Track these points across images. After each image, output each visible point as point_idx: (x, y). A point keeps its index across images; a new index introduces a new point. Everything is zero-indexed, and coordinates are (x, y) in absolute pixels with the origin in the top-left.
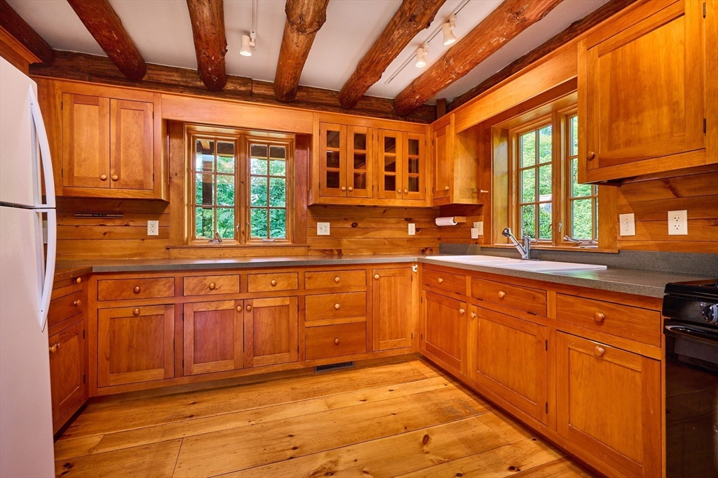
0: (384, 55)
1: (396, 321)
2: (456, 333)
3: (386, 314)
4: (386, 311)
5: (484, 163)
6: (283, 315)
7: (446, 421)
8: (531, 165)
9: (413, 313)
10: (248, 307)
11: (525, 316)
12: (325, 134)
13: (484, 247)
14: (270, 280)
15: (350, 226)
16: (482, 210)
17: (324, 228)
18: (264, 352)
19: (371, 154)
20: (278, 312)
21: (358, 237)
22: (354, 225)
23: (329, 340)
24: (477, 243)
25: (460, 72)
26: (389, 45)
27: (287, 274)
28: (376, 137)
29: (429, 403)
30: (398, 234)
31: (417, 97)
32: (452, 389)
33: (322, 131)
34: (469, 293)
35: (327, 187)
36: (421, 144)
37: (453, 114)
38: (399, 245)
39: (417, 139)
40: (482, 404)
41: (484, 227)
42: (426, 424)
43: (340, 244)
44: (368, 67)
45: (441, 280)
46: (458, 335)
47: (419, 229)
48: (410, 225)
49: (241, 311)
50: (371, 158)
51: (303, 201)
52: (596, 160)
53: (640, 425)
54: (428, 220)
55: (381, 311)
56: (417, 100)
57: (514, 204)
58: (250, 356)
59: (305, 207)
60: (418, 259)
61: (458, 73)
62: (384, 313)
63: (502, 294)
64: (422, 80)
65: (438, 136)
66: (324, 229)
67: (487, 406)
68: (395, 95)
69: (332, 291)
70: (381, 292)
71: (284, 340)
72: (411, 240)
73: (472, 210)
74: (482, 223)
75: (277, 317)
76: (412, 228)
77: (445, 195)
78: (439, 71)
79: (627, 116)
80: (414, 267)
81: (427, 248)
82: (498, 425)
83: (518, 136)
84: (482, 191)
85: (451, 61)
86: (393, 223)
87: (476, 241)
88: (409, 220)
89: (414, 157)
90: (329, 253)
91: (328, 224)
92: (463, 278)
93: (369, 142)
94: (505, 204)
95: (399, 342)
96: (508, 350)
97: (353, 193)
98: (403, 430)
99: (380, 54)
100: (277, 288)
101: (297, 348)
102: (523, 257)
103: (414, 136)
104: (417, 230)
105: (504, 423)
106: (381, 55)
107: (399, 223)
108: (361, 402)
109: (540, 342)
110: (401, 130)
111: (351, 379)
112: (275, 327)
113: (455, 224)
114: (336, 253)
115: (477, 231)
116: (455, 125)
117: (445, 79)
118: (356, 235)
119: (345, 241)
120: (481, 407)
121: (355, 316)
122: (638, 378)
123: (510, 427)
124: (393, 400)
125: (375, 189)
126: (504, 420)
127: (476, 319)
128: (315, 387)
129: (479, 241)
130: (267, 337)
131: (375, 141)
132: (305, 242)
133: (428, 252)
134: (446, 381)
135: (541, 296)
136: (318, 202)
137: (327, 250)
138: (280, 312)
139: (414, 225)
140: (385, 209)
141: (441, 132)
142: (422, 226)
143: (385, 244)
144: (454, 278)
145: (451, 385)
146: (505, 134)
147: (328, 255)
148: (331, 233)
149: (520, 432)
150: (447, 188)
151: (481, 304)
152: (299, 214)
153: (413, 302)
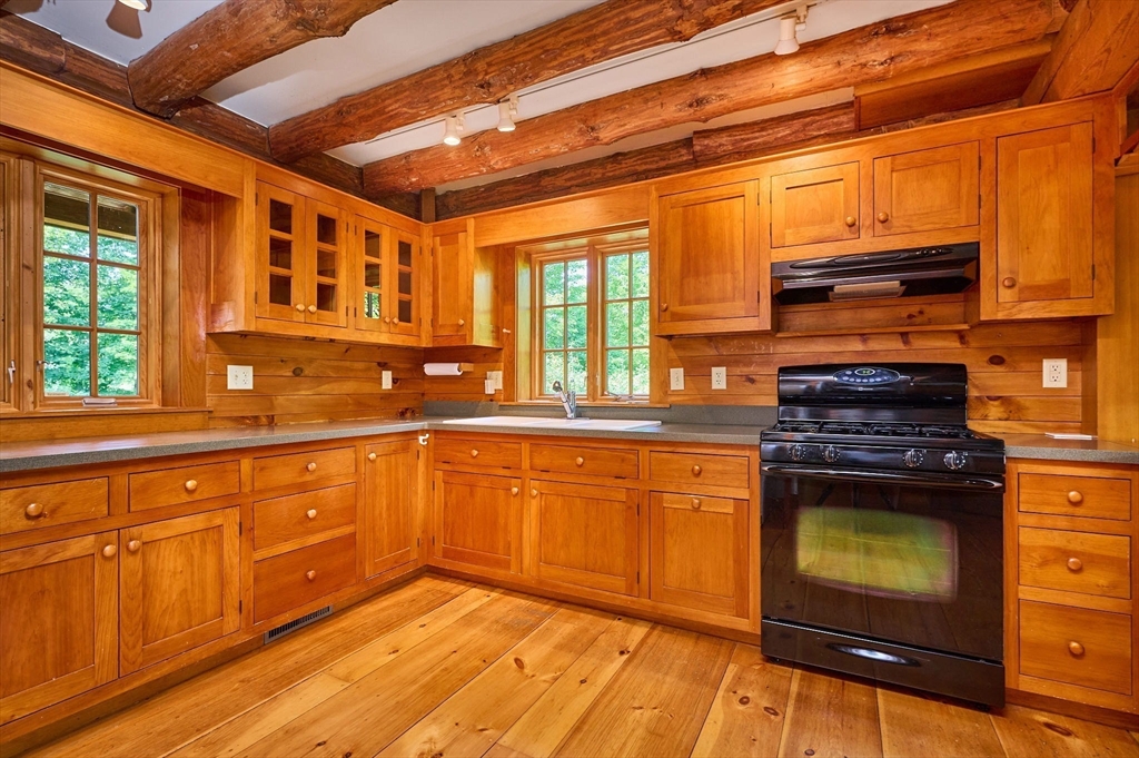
0: (410, 111)
1: (398, 522)
2: (501, 521)
3: (384, 516)
4: (385, 509)
5: (504, 293)
6: (209, 547)
7: (523, 636)
8: (559, 303)
9: (419, 508)
10: (132, 544)
11: (609, 482)
12: (267, 205)
13: (506, 404)
14: (181, 482)
15: (290, 374)
16: (500, 356)
17: (241, 376)
18: (166, 631)
19: (344, 254)
20: (197, 543)
21: (303, 392)
22: (297, 373)
23: (298, 576)
24: (491, 400)
25: (496, 167)
26: (428, 101)
27: (218, 466)
28: (352, 229)
29: (486, 624)
30: (367, 388)
31: (414, 180)
32: (500, 599)
33: (261, 198)
34: (526, 464)
35: (271, 302)
36: (414, 250)
37: (473, 220)
38: (370, 406)
39: (409, 242)
40: (546, 604)
41: (504, 378)
42: (505, 647)
43: (272, 407)
44: (369, 116)
45: (475, 453)
46: (506, 524)
47: (397, 379)
48: (384, 372)
49: (113, 556)
50: (344, 260)
51: (197, 322)
52: (668, 313)
53: (731, 563)
54: (408, 366)
55: (377, 512)
56: (411, 183)
57: (537, 350)
58: (134, 647)
59: (203, 334)
60: (430, 425)
61: (493, 169)
62: (381, 514)
63: (580, 460)
64: (428, 157)
65: (441, 245)
66: (240, 378)
67: (553, 602)
68: (365, 163)
69: (303, 488)
70: (378, 480)
71: (211, 595)
72: (386, 396)
73: (485, 355)
74: (501, 373)
75: (196, 553)
76: (387, 379)
77: (458, 331)
78: (463, 155)
79: (697, 274)
80: (421, 438)
81: (407, 409)
82: (578, 618)
83: (542, 264)
84: (505, 330)
85: (487, 149)
86: (361, 371)
87: (491, 398)
88: (384, 366)
89: (405, 269)
90: (254, 422)
91: (250, 369)
92: (516, 446)
93: (341, 233)
94: (528, 350)
95: (401, 555)
96: (587, 526)
97: (315, 316)
98: (484, 665)
99: (404, 106)
100: (197, 496)
101: (237, 605)
102: (569, 416)
103: (407, 237)
104: (395, 381)
105: (582, 615)
106: (405, 109)
107: (368, 369)
108: (393, 656)
109: (630, 508)
110: (390, 225)
111: (344, 632)
112: (192, 573)
113: (460, 374)
114: (264, 420)
115: (494, 383)
116: (476, 235)
117: (470, 169)
118: (299, 390)
119: (280, 400)
120: (547, 607)
121: (339, 526)
122: (730, 521)
123: (590, 616)
124: (437, 636)
125: (351, 312)
126: (580, 611)
127: (538, 497)
128: (290, 662)
129: (497, 397)
130: (174, 597)
131: (351, 234)
132: (202, 402)
133: (408, 415)
134: (486, 592)
135: (632, 456)
136: (252, 329)
137: (247, 418)
138: (203, 542)
139: (390, 373)
140: (347, 346)
141: (450, 239)
142: (401, 376)
143: (347, 404)
144: (500, 447)
145: (494, 595)
146: (528, 258)
147: (250, 427)
148: (254, 385)
149: (603, 617)
150: (462, 322)
151: (545, 476)
152: (189, 347)
153: (419, 491)
